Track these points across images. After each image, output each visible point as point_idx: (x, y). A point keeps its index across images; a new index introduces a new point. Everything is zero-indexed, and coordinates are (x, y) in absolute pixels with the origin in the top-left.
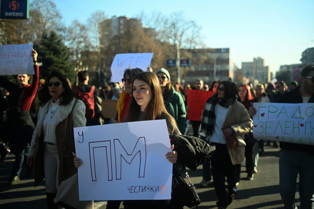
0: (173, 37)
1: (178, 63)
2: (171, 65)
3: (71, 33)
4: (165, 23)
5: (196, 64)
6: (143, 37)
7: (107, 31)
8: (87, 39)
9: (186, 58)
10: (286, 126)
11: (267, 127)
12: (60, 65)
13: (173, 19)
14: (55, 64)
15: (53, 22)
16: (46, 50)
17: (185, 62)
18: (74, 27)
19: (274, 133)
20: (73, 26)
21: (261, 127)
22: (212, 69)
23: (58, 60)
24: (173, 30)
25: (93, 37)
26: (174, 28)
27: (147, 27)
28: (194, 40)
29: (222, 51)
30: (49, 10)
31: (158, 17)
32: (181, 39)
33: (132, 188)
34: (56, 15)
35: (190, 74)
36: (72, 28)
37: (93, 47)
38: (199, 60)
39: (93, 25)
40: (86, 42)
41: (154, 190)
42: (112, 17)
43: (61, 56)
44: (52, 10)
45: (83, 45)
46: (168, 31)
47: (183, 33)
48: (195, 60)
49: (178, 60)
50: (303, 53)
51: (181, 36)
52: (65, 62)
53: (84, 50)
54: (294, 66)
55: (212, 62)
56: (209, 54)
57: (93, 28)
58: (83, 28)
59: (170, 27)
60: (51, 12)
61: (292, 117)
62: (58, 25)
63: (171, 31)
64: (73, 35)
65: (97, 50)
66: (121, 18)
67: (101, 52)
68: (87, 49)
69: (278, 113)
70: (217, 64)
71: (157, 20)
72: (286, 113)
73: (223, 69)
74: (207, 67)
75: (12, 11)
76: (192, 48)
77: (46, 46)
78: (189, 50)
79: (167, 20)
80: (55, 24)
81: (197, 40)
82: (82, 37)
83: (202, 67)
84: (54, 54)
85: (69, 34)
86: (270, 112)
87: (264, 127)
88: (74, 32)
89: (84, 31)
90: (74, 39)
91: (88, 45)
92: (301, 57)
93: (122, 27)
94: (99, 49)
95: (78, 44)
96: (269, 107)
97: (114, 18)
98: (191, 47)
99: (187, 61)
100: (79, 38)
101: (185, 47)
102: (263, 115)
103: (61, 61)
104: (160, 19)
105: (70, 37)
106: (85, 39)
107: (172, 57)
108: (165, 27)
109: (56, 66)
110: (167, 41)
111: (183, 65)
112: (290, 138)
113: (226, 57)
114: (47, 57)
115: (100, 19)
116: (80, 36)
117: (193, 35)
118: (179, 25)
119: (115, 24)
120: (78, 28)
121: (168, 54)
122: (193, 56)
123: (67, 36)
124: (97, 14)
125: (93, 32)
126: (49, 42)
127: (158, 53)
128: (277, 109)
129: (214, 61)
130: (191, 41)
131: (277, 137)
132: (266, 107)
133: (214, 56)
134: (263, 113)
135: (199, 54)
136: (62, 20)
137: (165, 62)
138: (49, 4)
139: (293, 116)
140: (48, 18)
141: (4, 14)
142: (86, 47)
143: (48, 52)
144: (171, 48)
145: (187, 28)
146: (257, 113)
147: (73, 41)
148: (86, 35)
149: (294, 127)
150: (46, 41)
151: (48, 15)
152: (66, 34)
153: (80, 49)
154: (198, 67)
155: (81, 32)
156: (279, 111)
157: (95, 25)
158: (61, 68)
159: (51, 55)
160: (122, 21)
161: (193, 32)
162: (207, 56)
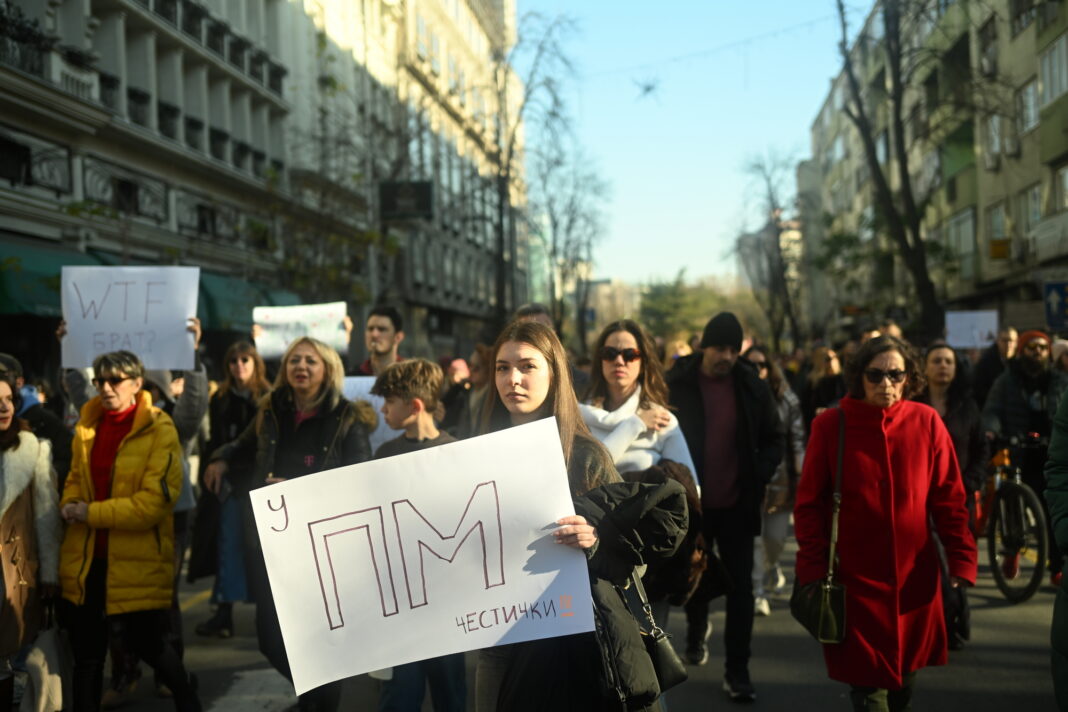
33: (470, 618)
41: (543, 613)
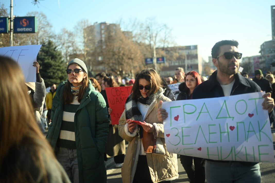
0: (149, 39)
1: (155, 61)
2: (149, 62)
3: (61, 39)
4: (141, 27)
5: (170, 60)
6: (124, 40)
7: (91, 36)
8: (74, 44)
9: (160, 56)
10: (210, 132)
11: (184, 135)
12: (57, 68)
13: (148, 23)
14: (53, 67)
15: (45, 31)
16: (44, 56)
17: (160, 59)
18: (63, 34)
19: (195, 144)
20: (61, 34)
21: (176, 136)
22: (183, 64)
23: (56, 63)
24: (148, 32)
25: (79, 42)
26: (149, 31)
27: (126, 30)
28: (166, 40)
29: (192, 48)
30: (41, 21)
31: (135, 22)
32: (155, 39)
34: (47, 25)
35: (164, 69)
36: (61, 35)
37: (80, 51)
38: (172, 56)
39: (79, 31)
40: (74, 47)
42: (94, 24)
43: (57, 61)
44: (44, 21)
45: (71, 49)
46: (144, 33)
47: (157, 34)
48: (168, 57)
49: (154, 58)
50: (261, 46)
51: (156, 37)
52: (61, 65)
53: (72, 54)
54: (254, 58)
55: (184, 58)
56: (180, 51)
57: (79, 34)
58: (70, 35)
59: (145, 30)
60: (43, 22)
61: (217, 118)
62: (49, 33)
63: (146, 33)
64: (62, 41)
65: (83, 53)
66: (101, 24)
67: (87, 54)
68: (75, 52)
69: (197, 114)
70: (188, 59)
71: (134, 25)
72: (208, 112)
73: (192, 63)
74: (179, 63)
75: (23, 27)
76: (166, 47)
77: (45, 53)
78: (163, 49)
79: (142, 24)
80: (47, 32)
81: (169, 40)
82: (70, 42)
83: (174, 63)
84: (52, 59)
85: (59, 40)
86: (185, 112)
87: (180, 135)
88: (63, 38)
89: (71, 37)
90: (63, 44)
91: (75, 48)
92: (260, 49)
93: (103, 32)
94: (85, 52)
95: (67, 49)
96: (185, 106)
97: (96, 24)
98: (164, 46)
99: (163, 58)
100: (67, 43)
101: (159, 46)
102: (176, 118)
103: (57, 64)
104: (136, 24)
105: (60, 43)
106: (72, 44)
107: (149, 55)
108: (141, 30)
109: (54, 69)
110: (143, 42)
111: (159, 62)
112: (218, 147)
113: (195, 53)
114: (46, 61)
115: (85, 26)
116: (68, 41)
117: (165, 36)
118: (153, 28)
119: (97, 30)
120: (66, 35)
121: (145, 53)
122: (166, 53)
123: (57, 42)
124: (82, 22)
125: (79, 37)
126: (47, 49)
127: (137, 53)
128: (196, 108)
129: (185, 57)
130: (164, 41)
131: (199, 148)
132: (180, 106)
133: (185, 53)
134: (176, 116)
135: (172, 52)
136: (53, 29)
137: (144, 60)
138: (40, 16)
139: (218, 116)
140: (40, 28)
141: (17, 30)
142: (74, 50)
143: (46, 57)
144: (147, 47)
145: (160, 30)
146: (169, 115)
147: (62, 46)
148: (73, 41)
149: (221, 133)
150: (45, 48)
151: (41, 25)
152: (56, 41)
153: (69, 52)
154: (172, 63)
155: (69, 38)
156: (199, 111)
157: (81, 31)
158: (58, 70)
159: (49, 60)
160: (103, 27)
161: (165, 33)
162: (179, 53)
